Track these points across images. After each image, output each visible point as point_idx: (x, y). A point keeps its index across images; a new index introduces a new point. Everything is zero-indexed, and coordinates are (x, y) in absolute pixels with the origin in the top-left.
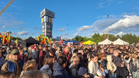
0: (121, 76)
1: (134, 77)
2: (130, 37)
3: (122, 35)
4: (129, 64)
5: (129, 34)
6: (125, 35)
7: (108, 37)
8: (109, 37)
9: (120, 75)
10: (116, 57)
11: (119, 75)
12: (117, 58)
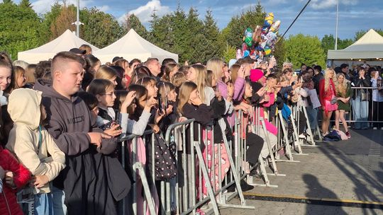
0: (95, 205)
1: (169, 210)
2: (191, 28)
3: (154, 16)
4: (142, 142)
5: (187, 13)
6: (165, 20)
7: (78, 23)
8: (82, 20)
9: (90, 197)
10: (63, 99)
11: (80, 196)
12: (70, 106)
